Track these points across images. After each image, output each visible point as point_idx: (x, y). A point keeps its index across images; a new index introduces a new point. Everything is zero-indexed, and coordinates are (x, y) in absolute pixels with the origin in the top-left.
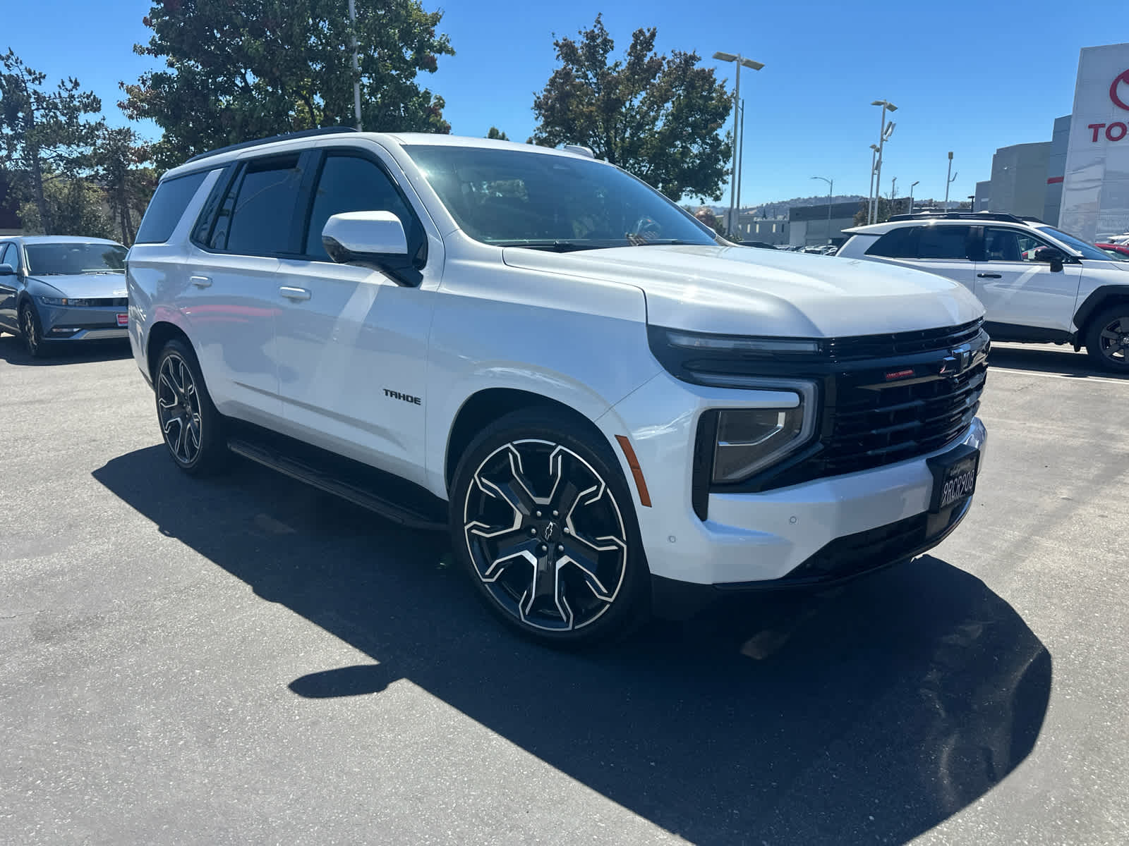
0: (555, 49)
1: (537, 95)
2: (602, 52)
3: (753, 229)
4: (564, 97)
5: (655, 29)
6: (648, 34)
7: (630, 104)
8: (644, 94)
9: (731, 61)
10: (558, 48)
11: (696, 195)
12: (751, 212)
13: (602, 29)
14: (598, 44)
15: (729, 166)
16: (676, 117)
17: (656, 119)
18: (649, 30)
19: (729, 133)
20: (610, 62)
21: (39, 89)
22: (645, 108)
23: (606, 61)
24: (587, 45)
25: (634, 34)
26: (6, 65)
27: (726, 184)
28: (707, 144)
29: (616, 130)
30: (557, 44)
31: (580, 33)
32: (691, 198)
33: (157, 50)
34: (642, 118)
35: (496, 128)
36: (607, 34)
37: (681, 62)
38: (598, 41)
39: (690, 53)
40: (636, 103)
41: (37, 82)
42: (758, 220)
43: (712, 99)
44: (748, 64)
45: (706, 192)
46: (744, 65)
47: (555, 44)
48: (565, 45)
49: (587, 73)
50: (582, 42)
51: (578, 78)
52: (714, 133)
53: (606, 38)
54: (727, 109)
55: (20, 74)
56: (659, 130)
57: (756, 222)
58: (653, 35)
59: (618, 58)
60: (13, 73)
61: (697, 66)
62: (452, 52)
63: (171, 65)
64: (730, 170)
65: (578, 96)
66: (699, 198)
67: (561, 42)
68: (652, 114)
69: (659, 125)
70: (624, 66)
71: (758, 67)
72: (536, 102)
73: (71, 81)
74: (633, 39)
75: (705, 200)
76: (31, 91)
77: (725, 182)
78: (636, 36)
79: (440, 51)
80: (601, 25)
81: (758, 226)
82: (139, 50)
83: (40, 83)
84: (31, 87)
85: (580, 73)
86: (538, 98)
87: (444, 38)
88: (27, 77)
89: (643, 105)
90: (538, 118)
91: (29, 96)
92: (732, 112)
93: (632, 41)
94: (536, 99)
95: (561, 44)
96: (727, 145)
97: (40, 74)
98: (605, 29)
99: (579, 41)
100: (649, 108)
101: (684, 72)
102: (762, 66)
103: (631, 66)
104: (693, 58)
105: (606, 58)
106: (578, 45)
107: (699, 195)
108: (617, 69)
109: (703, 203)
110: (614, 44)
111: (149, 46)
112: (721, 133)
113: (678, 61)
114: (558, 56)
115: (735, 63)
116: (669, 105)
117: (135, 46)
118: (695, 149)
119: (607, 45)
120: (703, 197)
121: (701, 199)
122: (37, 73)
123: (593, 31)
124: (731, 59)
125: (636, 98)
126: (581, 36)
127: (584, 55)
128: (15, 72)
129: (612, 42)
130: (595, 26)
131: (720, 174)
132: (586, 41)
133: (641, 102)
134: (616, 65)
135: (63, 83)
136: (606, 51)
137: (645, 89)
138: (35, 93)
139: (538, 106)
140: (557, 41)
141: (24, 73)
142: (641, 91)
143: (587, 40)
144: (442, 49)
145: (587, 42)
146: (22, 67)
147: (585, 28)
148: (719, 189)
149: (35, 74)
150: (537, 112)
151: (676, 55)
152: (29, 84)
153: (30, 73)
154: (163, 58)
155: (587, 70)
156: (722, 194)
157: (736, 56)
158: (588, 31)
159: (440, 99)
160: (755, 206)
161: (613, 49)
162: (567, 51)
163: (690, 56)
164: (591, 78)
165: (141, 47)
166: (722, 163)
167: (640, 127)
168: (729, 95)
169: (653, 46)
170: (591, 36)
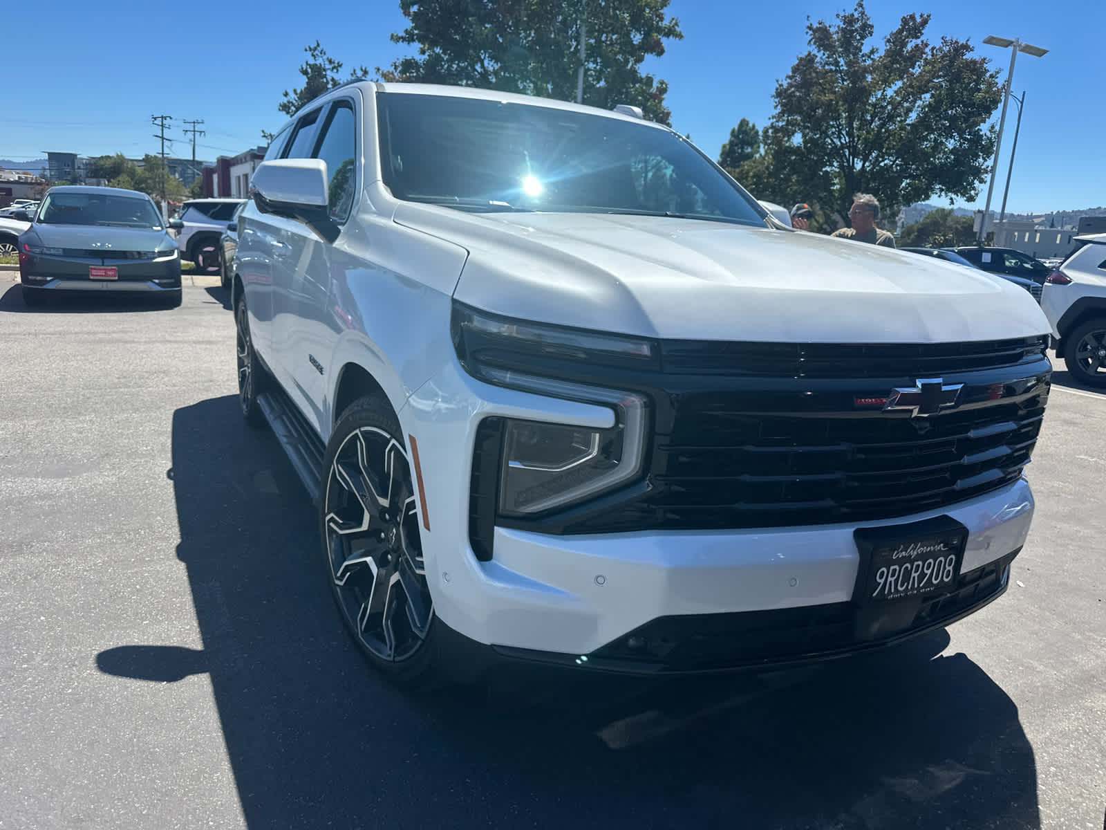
0: (807, 33)
1: (780, 83)
2: (858, 37)
3: (1032, 238)
4: (806, 85)
5: (929, 16)
6: (919, 20)
7: (883, 93)
8: (899, 84)
9: (1007, 47)
10: (811, 32)
11: (946, 193)
12: (1036, 221)
13: (863, 13)
14: (856, 29)
15: (990, 163)
16: (933, 108)
17: (909, 110)
18: (921, 16)
19: (993, 127)
20: (866, 49)
21: (336, 77)
22: (899, 99)
23: (862, 48)
24: (843, 30)
25: (904, 17)
26: (313, 55)
27: (983, 184)
28: (966, 139)
29: (862, 120)
30: (810, 28)
31: (838, 16)
32: (939, 196)
33: (409, 38)
34: (894, 108)
35: (747, 119)
36: (868, 19)
37: (949, 51)
38: (857, 26)
39: (962, 41)
40: (890, 92)
41: (335, 70)
42: (1040, 228)
43: (979, 90)
44: (1028, 49)
45: (958, 191)
46: (1021, 50)
47: (808, 27)
48: (818, 29)
49: (839, 59)
50: (839, 27)
51: (828, 65)
52: (977, 129)
53: (866, 22)
54: (995, 103)
55: (322, 63)
56: (910, 122)
57: (1036, 231)
58: (925, 22)
59: (876, 45)
60: (318, 62)
61: (968, 56)
62: (680, 36)
63: (423, 52)
64: (990, 168)
65: (820, 84)
66: (949, 197)
67: (815, 25)
68: (906, 105)
69: (913, 117)
70: (882, 53)
71: (1040, 53)
72: (777, 89)
73: (362, 70)
74: (900, 23)
75: (955, 201)
76: (329, 78)
77: (982, 181)
78: (905, 21)
79: (667, 35)
80: (863, 8)
81: (1038, 235)
82: (395, 39)
83: (338, 71)
84: (329, 74)
85: (831, 59)
86: (781, 85)
87: (674, 22)
88: (328, 66)
89: (897, 95)
90: (777, 106)
91: (327, 83)
92: (1000, 106)
93: (898, 26)
94: (778, 86)
95: (815, 27)
96: (990, 139)
97: (338, 63)
98: (866, 13)
99: (835, 25)
100: (903, 99)
101: (952, 62)
102: (1045, 52)
103: (889, 53)
104: (966, 47)
105: (862, 44)
106: (832, 30)
107: (950, 194)
108: (872, 56)
109: (952, 203)
110: (874, 30)
111: (404, 35)
112: (984, 128)
113: (946, 49)
114: (810, 41)
115: (1011, 48)
116: (927, 97)
117: (392, 35)
118: (951, 144)
119: (866, 30)
120: (954, 196)
121: (951, 199)
122: (336, 62)
123: (853, 15)
124: (1007, 44)
125: (891, 87)
126: (838, 20)
127: (839, 40)
128: (319, 61)
129: (872, 27)
130: (856, 10)
131: (977, 173)
132: (842, 25)
133: (895, 92)
134: (872, 52)
135: (354, 71)
136: (863, 38)
137: (901, 78)
138: (333, 79)
139: (779, 94)
140: (811, 25)
141: (327, 62)
142: (897, 80)
143: (844, 24)
144: (670, 32)
145: (844, 26)
146: (325, 57)
147: (844, 11)
148: (974, 189)
149: (334, 63)
150: (777, 100)
151: (945, 42)
152: (329, 72)
153: (330, 62)
154: (417, 46)
155: (840, 57)
156: (977, 194)
157: (1013, 40)
158: (847, 14)
159: (662, 83)
160: (1043, 214)
161: (871, 35)
162: (821, 36)
163: (962, 45)
164: (842, 66)
165: (397, 35)
166: (981, 160)
167: (891, 118)
168: (1000, 87)
169: (922, 34)
170: (850, 20)
